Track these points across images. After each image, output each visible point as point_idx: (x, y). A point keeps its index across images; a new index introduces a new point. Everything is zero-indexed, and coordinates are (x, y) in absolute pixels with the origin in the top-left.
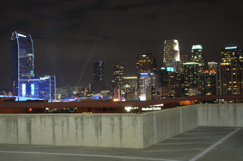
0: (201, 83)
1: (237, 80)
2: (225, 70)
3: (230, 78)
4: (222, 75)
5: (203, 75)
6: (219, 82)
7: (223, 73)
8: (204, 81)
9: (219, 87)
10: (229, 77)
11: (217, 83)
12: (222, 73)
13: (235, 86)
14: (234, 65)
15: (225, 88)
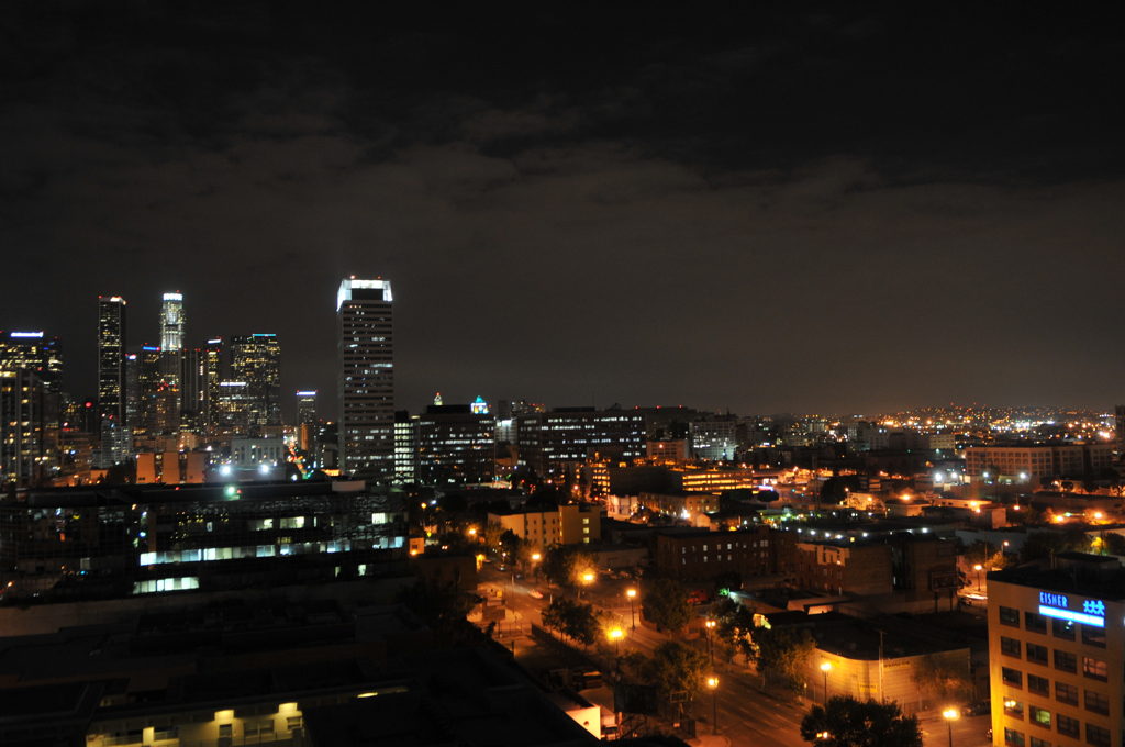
1: (31, 417)
3: (13, 413)
10: (9, 410)
13: (25, 434)
14: (26, 379)
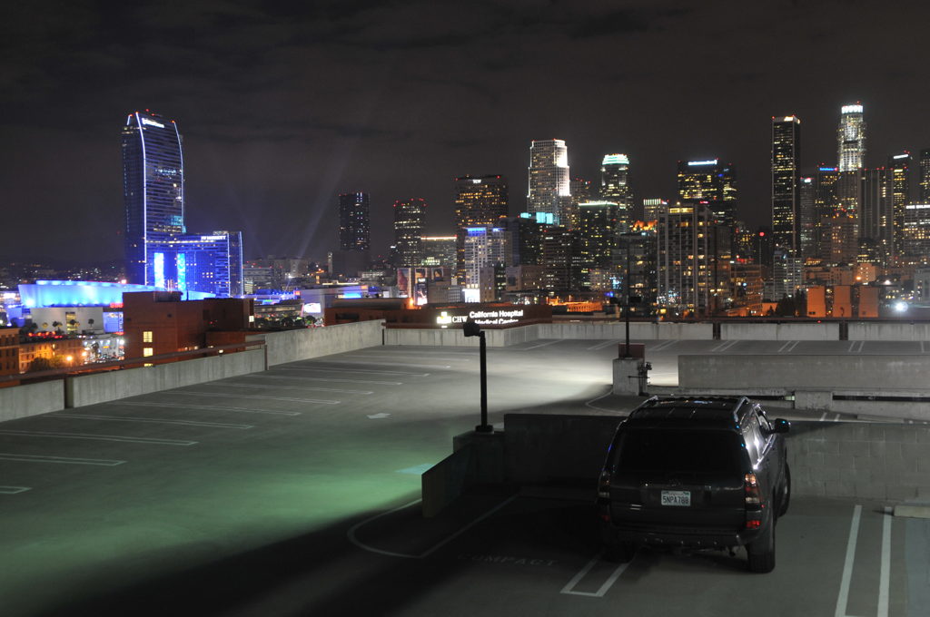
0: (621, 258)
1: (706, 251)
2: (679, 225)
3: (690, 247)
4: (670, 238)
5: (625, 237)
6: (664, 255)
7: (674, 233)
8: (628, 253)
9: (664, 268)
10: (687, 243)
11: (659, 258)
12: (670, 232)
13: (701, 267)
14: (701, 214)
15: (678, 270)
